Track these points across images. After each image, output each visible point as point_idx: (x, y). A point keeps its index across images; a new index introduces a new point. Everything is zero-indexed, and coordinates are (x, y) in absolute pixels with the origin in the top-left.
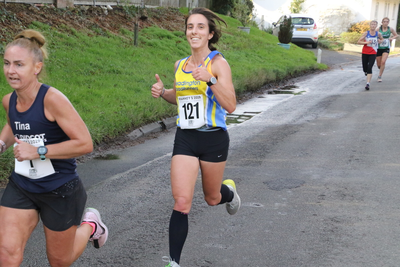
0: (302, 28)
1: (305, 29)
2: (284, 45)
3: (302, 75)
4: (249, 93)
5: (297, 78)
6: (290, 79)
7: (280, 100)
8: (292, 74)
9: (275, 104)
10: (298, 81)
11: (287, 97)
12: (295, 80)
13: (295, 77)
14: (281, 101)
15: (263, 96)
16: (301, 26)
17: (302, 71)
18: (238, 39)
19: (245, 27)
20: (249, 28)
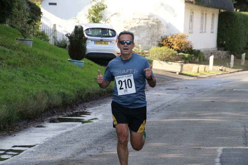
0: (101, 40)
1: (106, 42)
2: (76, 62)
3: (97, 99)
4: (25, 122)
5: (90, 102)
6: (81, 103)
7: (63, 129)
8: (83, 97)
9: (55, 135)
10: (91, 105)
11: (73, 125)
12: (87, 104)
13: (87, 101)
14: (64, 131)
15: (43, 125)
16: (100, 38)
17: (96, 94)
18: (16, 53)
19: (26, 39)
20: (31, 40)
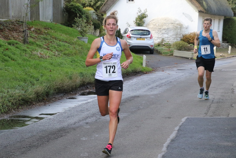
0: (141, 38)
1: (143, 39)
4: (62, 95)
16: (140, 36)
18: (72, 46)
19: (84, 37)
20: (86, 38)
